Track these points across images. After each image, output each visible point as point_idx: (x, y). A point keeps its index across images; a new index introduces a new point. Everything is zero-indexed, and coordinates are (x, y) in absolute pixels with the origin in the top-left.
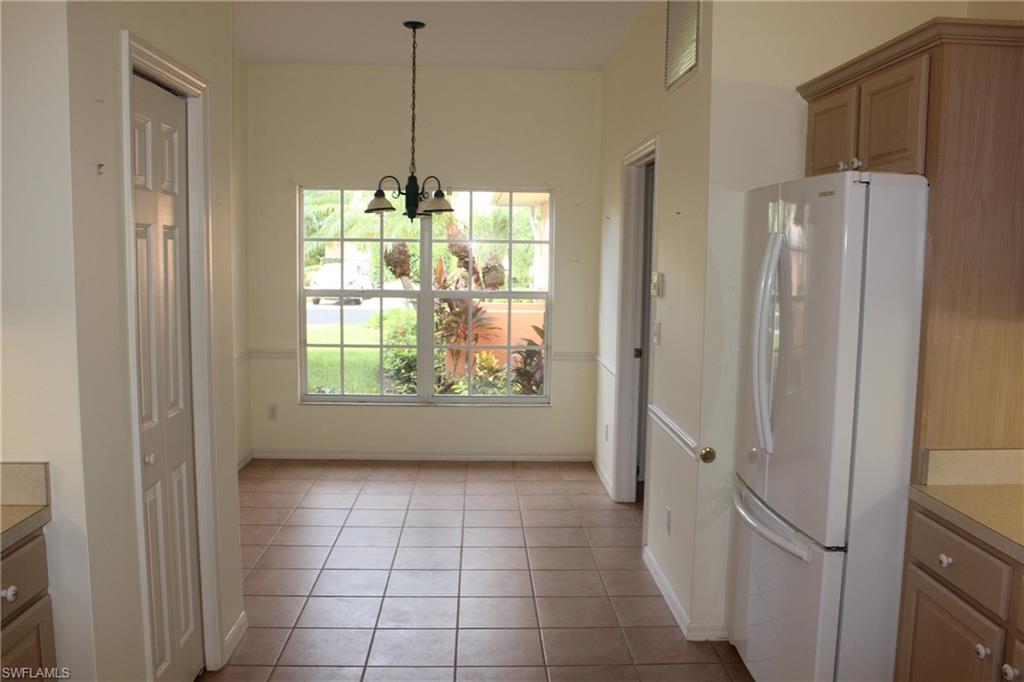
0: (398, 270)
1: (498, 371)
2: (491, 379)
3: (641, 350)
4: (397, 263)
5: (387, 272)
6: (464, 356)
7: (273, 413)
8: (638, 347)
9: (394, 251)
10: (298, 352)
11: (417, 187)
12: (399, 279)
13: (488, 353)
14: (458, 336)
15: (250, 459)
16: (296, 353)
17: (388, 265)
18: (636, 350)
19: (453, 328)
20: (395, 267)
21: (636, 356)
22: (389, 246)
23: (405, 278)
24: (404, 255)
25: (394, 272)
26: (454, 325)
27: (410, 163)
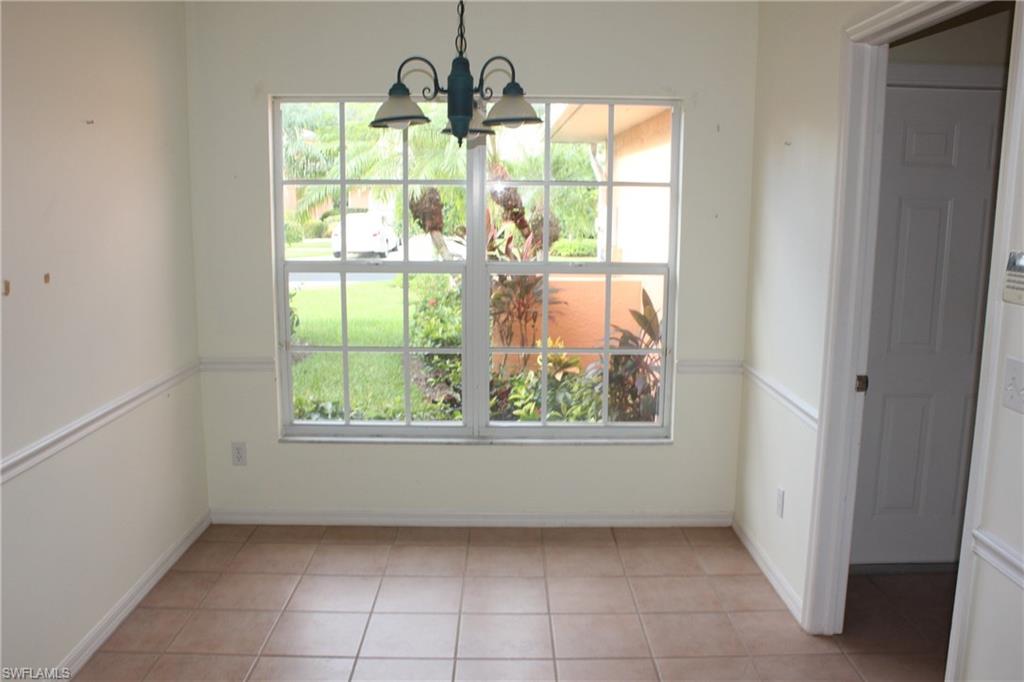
0: (428, 223)
1: (568, 365)
2: (559, 377)
3: (866, 378)
4: (427, 214)
5: (414, 225)
6: (519, 339)
7: (239, 454)
8: (863, 372)
9: (422, 199)
10: (276, 359)
11: (471, 79)
12: (429, 235)
13: (554, 341)
14: (510, 313)
15: (205, 525)
16: (273, 363)
17: (415, 217)
18: (860, 378)
19: (504, 303)
20: (424, 220)
21: (859, 389)
22: (416, 191)
23: (437, 234)
24: (435, 205)
25: (423, 226)
26: (504, 299)
27: (456, 33)
